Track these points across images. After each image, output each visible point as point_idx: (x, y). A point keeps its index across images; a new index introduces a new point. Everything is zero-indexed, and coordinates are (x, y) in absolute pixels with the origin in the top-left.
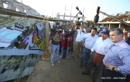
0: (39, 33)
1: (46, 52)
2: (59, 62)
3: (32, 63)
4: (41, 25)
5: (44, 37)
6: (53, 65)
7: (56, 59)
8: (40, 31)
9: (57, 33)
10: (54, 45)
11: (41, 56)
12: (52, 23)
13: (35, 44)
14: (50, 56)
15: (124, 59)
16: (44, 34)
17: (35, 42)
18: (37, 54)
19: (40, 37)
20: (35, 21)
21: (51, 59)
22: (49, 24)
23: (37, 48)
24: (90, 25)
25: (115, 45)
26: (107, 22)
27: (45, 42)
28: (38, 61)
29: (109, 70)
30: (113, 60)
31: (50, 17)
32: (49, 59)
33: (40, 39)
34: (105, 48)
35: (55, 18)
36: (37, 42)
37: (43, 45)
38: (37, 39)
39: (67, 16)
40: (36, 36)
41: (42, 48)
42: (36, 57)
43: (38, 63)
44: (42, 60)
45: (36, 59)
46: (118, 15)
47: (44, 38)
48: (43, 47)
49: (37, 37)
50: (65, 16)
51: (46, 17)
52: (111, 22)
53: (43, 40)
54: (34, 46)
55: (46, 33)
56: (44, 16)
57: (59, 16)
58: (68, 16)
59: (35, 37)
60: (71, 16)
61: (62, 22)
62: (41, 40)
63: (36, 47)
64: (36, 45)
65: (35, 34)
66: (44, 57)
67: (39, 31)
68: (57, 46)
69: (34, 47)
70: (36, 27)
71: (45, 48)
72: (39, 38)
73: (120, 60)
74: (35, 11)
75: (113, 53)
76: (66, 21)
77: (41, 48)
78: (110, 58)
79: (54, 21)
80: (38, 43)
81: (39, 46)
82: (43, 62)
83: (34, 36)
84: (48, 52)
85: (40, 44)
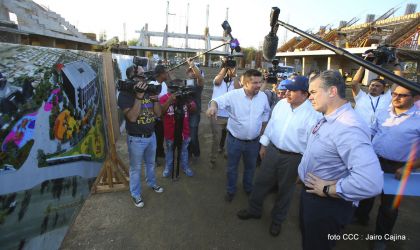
0: (77, 99)
1: (108, 163)
2: (161, 190)
3: (57, 216)
4: (81, 71)
5: (100, 111)
6: (140, 205)
7: (149, 184)
8: (79, 90)
9: (141, 95)
10: (135, 139)
11: (91, 182)
12: (124, 61)
13: (64, 141)
14: (128, 175)
15: (350, 158)
16: (96, 102)
17: (65, 134)
18: (75, 178)
19: (83, 113)
20: (57, 54)
21: (132, 186)
22: (115, 64)
23: (76, 155)
24: (250, 63)
25: (326, 121)
26: (297, 52)
27: (102, 130)
28: (82, 201)
29: (315, 195)
30: (326, 163)
31: (117, 38)
32: (122, 186)
33: (84, 119)
34: (301, 132)
35: (134, 44)
36: (74, 133)
37: (96, 140)
38: (72, 122)
39: (175, 35)
40: (67, 112)
41: (95, 151)
42: (71, 189)
43: (80, 208)
44: (97, 193)
45: (74, 193)
46: (323, 30)
47: (99, 116)
48: (98, 148)
49: (72, 115)
50: (166, 35)
51: (102, 41)
52: (307, 52)
53: (94, 124)
54: (59, 147)
55: (107, 97)
56: (92, 36)
57: (146, 34)
58: (179, 36)
59: (61, 118)
60: (187, 36)
61: (160, 55)
62: (87, 122)
63: (71, 153)
64: (67, 146)
65: (61, 105)
66: (104, 180)
67: (77, 93)
68: (147, 140)
69: (59, 152)
70: (61, 79)
71: (106, 151)
72: (77, 117)
73: (342, 162)
74: (57, 18)
75: (322, 142)
76: (172, 53)
77: (89, 150)
78: (316, 158)
79: (132, 52)
80: (76, 138)
81: (83, 147)
82: (104, 198)
83: (59, 113)
84: (117, 161)
85: (87, 140)
